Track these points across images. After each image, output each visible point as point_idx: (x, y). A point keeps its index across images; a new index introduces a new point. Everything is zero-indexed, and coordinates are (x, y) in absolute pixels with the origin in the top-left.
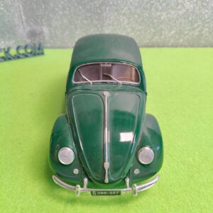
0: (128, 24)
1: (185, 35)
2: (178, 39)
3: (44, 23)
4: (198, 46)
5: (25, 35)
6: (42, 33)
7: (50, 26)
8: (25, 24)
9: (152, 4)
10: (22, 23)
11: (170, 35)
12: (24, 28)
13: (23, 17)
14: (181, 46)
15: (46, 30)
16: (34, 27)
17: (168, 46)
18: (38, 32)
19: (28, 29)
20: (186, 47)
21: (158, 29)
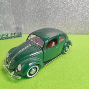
0: (56, 25)
1: (79, 30)
2: (76, 31)
3: (22, 24)
4: (84, 34)
5: (14, 29)
6: (21, 28)
7: (24, 25)
8: (14, 24)
9: (66, 18)
11: (73, 29)
12: (14, 26)
13: (14, 22)
14: (77, 34)
15: (23, 27)
16: (18, 26)
17: (72, 34)
18: (19, 28)
20: (79, 34)
21: (68, 27)
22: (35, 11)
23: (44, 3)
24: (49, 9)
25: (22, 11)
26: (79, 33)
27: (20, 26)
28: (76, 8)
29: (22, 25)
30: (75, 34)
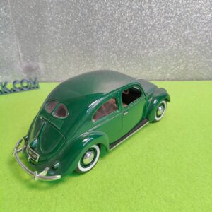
0: (118, 60)
1: (172, 70)
2: (166, 73)
4: (184, 80)
5: (22, 70)
6: (38, 68)
7: (45, 62)
8: (22, 60)
9: (140, 43)
10: (20, 59)
11: (157, 69)
12: (21, 64)
13: (21, 54)
14: (168, 80)
15: (41, 65)
16: (31, 63)
18: (34, 68)
19: (25, 64)
20: (173, 80)
21: (146, 64)
22: (67, 28)
23: (86, 11)
24: (98, 24)
25: (37, 30)
26: (173, 78)
27: (34, 65)
28: (162, 20)
29: (38, 61)
30: (164, 80)
